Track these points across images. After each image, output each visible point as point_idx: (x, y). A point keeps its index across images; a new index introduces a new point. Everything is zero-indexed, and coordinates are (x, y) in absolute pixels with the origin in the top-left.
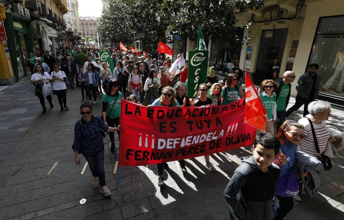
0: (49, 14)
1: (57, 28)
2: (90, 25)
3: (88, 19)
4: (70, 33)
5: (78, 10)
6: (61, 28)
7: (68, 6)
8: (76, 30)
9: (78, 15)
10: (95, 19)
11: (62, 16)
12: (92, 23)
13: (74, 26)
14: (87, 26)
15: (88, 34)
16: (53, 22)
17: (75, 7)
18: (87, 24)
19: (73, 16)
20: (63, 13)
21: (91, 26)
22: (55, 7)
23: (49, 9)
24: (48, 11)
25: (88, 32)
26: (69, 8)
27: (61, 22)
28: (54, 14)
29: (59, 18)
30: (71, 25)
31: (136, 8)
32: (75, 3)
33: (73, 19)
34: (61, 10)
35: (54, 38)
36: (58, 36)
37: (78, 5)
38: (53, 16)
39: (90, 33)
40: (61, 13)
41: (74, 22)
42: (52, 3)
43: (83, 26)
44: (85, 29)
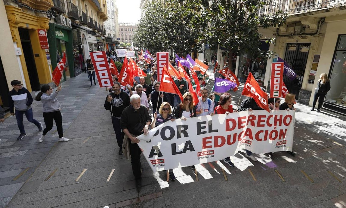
0: (89, 22)
1: (97, 34)
2: (129, 30)
3: (127, 24)
4: (109, 39)
5: (117, 17)
6: (101, 35)
7: (109, 13)
8: (115, 36)
9: (118, 21)
10: (133, 25)
11: (102, 23)
12: (130, 29)
13: (114, 32)
14: (126, 32)
15: (126, 39)
16: (93, 30)
17: (115, 14)
18: (126, 30)
19: (113, 22)
20: (103, 20)
21: (130, 32)
22: (96, 15)
23: (90, 18)
24: (89, 20)
25: (126, 37)
26: (109, 15)
27: (101, 28)
28: (95, 21)
29: (99, 25)
30: (111, 31)
31: (170, 19)
32: (115, 10)
33: (112, 25)
34: (101, 18)
35: (93, 44)
36: (97, 42)
37: (118, 11)
38: (94, 23)
39: (128, 38)
40: (102, 20)
41: (114, 28)
42: (93, 12)
43: (122, 31)
44: (124, 34)
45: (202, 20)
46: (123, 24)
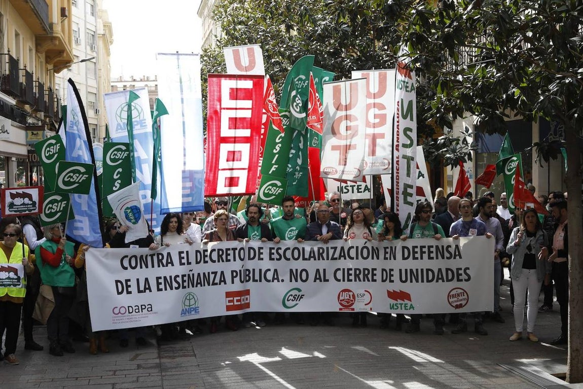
0: (7, 73)
1: (30, 120)
5: (108, 54)
6: (44, 122)
7: (77, 41)
9: (108, 71)
11: (52, 79)
16: (18, 102)
17: (100, 43)
19: (91, 76)
20: (55, 66)
22: (30, 50)
23: (11, 58)
24: (7, 65)
26: (79, 50)
27: (46, 98)
28: (27, 71)
29: (41, 86)
31: (322, 38)
32: (101, 31)
33: (87, 86)
34: (48, 59)
35: (14, 159)
36: (29, 151)
37: (111, 36)
38: (22, 79)
40: (50, 67)
41: (92, 99)
42: (21, 37)
45: (442, 22)
46: (128, 84)
